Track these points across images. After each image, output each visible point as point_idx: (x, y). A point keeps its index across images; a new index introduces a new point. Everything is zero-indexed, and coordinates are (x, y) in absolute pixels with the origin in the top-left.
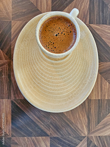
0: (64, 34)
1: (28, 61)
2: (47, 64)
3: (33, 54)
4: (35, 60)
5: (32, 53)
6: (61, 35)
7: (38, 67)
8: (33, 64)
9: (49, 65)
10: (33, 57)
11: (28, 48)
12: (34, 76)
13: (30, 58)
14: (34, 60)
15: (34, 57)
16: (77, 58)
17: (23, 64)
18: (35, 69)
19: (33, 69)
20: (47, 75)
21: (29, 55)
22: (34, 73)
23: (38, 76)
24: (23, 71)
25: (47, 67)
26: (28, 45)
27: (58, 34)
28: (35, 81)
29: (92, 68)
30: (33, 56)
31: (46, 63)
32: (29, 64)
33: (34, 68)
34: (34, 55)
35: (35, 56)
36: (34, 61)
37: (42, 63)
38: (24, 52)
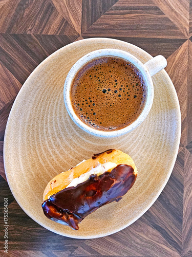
0: (119, 96)
1: (42, 111)
2: (75, 131)
3: (57, 103)
4: (56, 115)
5: (55, 100)
6: (112, 94)
7: (55, 130)
8: (49, 121)
9: (77, 134)
10: (54, 108)
11: (52, 88)
12: (41, 145)
13: (48, 108)
14: (54, 114)
15: (56, 110)
16: (136, 144)
17: (31, 115)
18: (49, 131)
19: (45, 130)
20: (66, 152)
21: (49, 102)
22: (44, 138)
23: (48, 147)
24: (26, 127)
25: (71, 137)
26: (54, 83)
27: (109, 90)
28: (39, 155)
29: (156, 174)
30: (54, 106)
31: (74, 129)
32: (41, 118)
33: (47, 129)
34: (57, 105)
35: (58, 108)
36: (53, 117)
37: (65, 127)
38: (41, 93)
